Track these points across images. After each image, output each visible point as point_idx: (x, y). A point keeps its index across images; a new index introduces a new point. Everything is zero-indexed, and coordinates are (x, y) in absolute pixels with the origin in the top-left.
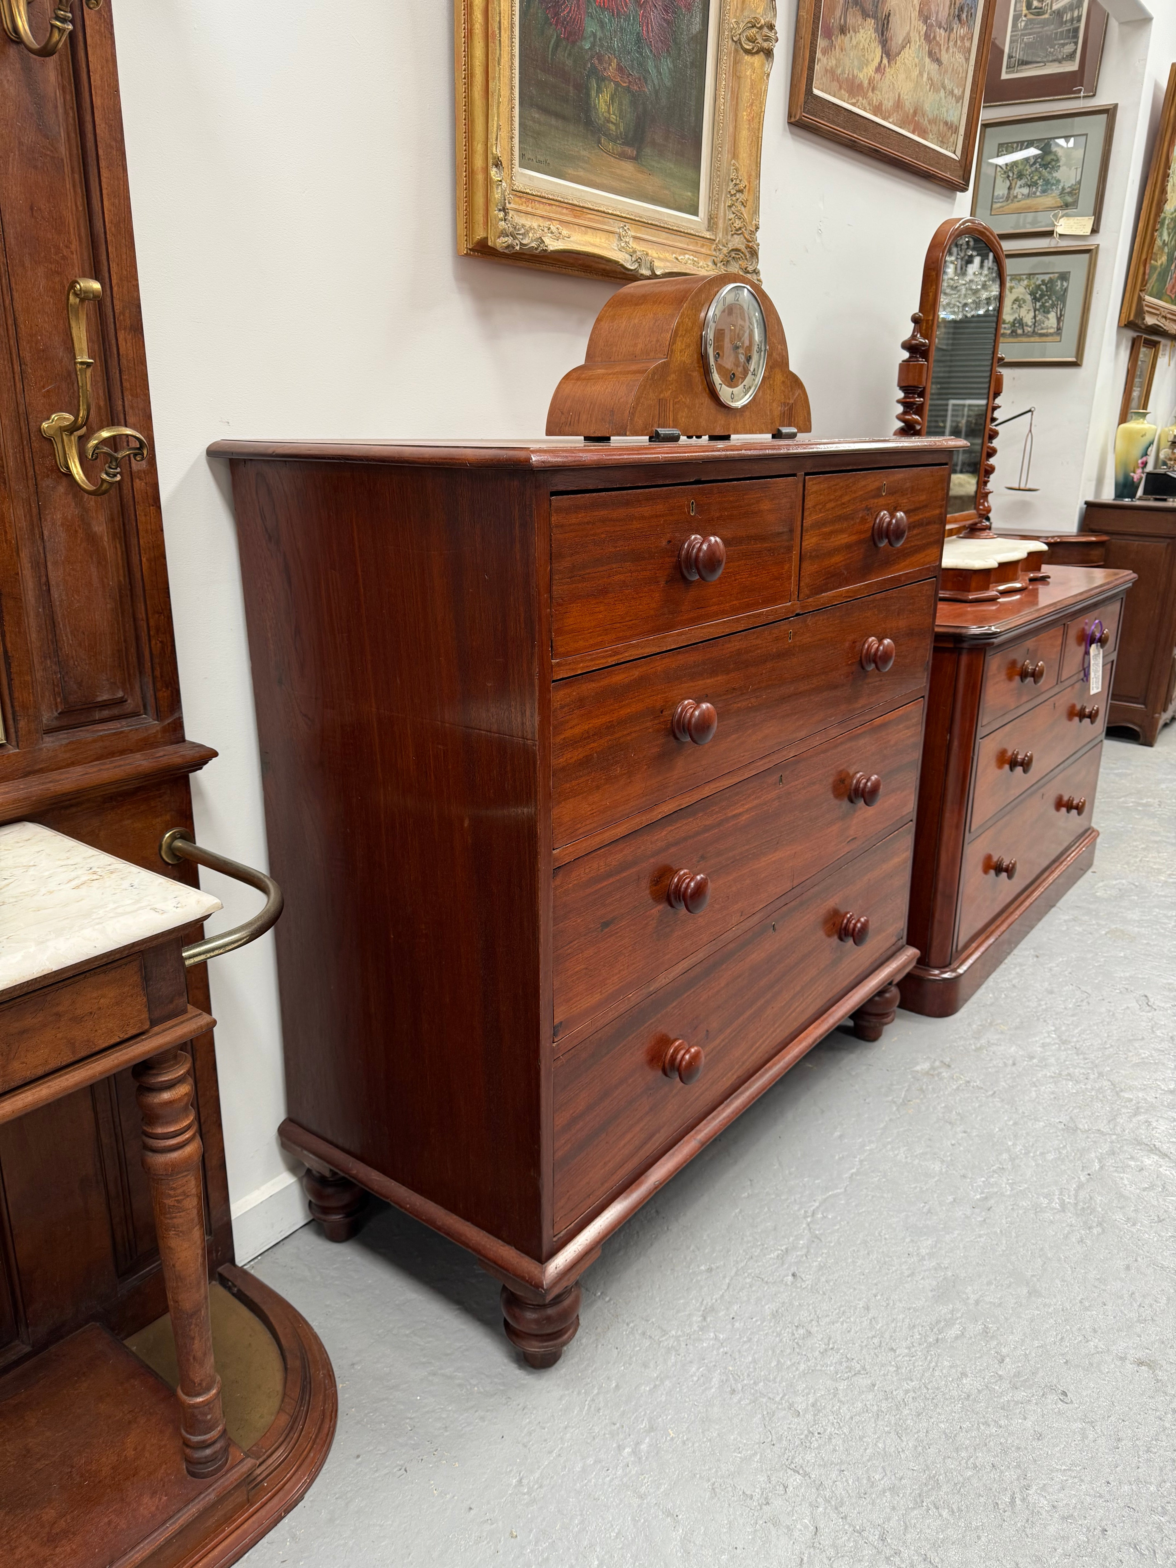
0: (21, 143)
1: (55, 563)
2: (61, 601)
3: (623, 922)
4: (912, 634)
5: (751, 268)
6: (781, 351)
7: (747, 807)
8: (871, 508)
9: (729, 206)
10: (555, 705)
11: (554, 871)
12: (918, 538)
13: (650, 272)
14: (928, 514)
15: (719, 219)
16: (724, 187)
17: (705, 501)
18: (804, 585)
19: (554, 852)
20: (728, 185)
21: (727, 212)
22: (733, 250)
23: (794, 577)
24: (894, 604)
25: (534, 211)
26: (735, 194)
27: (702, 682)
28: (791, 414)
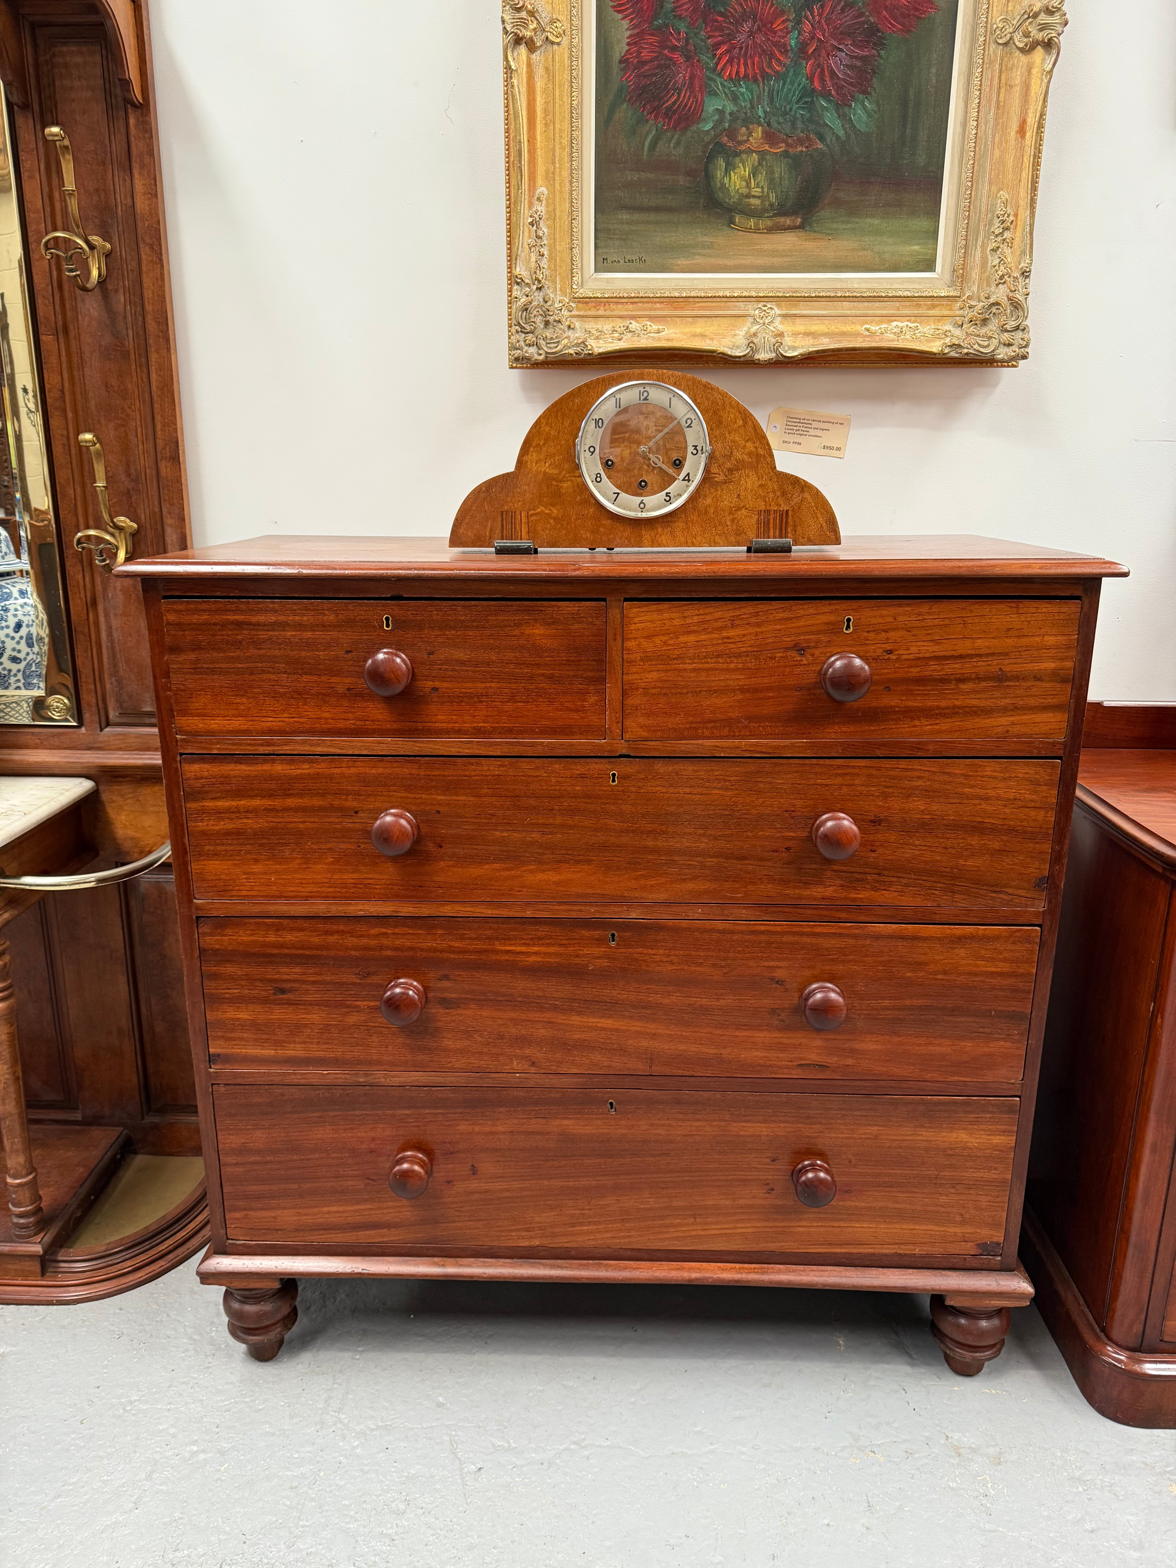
0: (100, 346)
3: (309, 998)
4: (979, 829)
5: (1012, 324)
6: (753, 449)
7: (536, 949)
8: (809, 647)
9: (992, 250)
10: (188, 775)
11: (197, 918)
12: (978, 696)
13: (774, 355)
14: (1010, 666)
15: (971, 268)
16: (982, 228)
17: (411, 617)
18: (634, 725)
19: (195, 901)
20: (991, 223)
21: (990, 257)
22: (993, 304)
23: (610, 713)
24: (911, 779)
25: (608, 313)
26: (1002, 234)
27: (428, 797)
28: (787, 523)
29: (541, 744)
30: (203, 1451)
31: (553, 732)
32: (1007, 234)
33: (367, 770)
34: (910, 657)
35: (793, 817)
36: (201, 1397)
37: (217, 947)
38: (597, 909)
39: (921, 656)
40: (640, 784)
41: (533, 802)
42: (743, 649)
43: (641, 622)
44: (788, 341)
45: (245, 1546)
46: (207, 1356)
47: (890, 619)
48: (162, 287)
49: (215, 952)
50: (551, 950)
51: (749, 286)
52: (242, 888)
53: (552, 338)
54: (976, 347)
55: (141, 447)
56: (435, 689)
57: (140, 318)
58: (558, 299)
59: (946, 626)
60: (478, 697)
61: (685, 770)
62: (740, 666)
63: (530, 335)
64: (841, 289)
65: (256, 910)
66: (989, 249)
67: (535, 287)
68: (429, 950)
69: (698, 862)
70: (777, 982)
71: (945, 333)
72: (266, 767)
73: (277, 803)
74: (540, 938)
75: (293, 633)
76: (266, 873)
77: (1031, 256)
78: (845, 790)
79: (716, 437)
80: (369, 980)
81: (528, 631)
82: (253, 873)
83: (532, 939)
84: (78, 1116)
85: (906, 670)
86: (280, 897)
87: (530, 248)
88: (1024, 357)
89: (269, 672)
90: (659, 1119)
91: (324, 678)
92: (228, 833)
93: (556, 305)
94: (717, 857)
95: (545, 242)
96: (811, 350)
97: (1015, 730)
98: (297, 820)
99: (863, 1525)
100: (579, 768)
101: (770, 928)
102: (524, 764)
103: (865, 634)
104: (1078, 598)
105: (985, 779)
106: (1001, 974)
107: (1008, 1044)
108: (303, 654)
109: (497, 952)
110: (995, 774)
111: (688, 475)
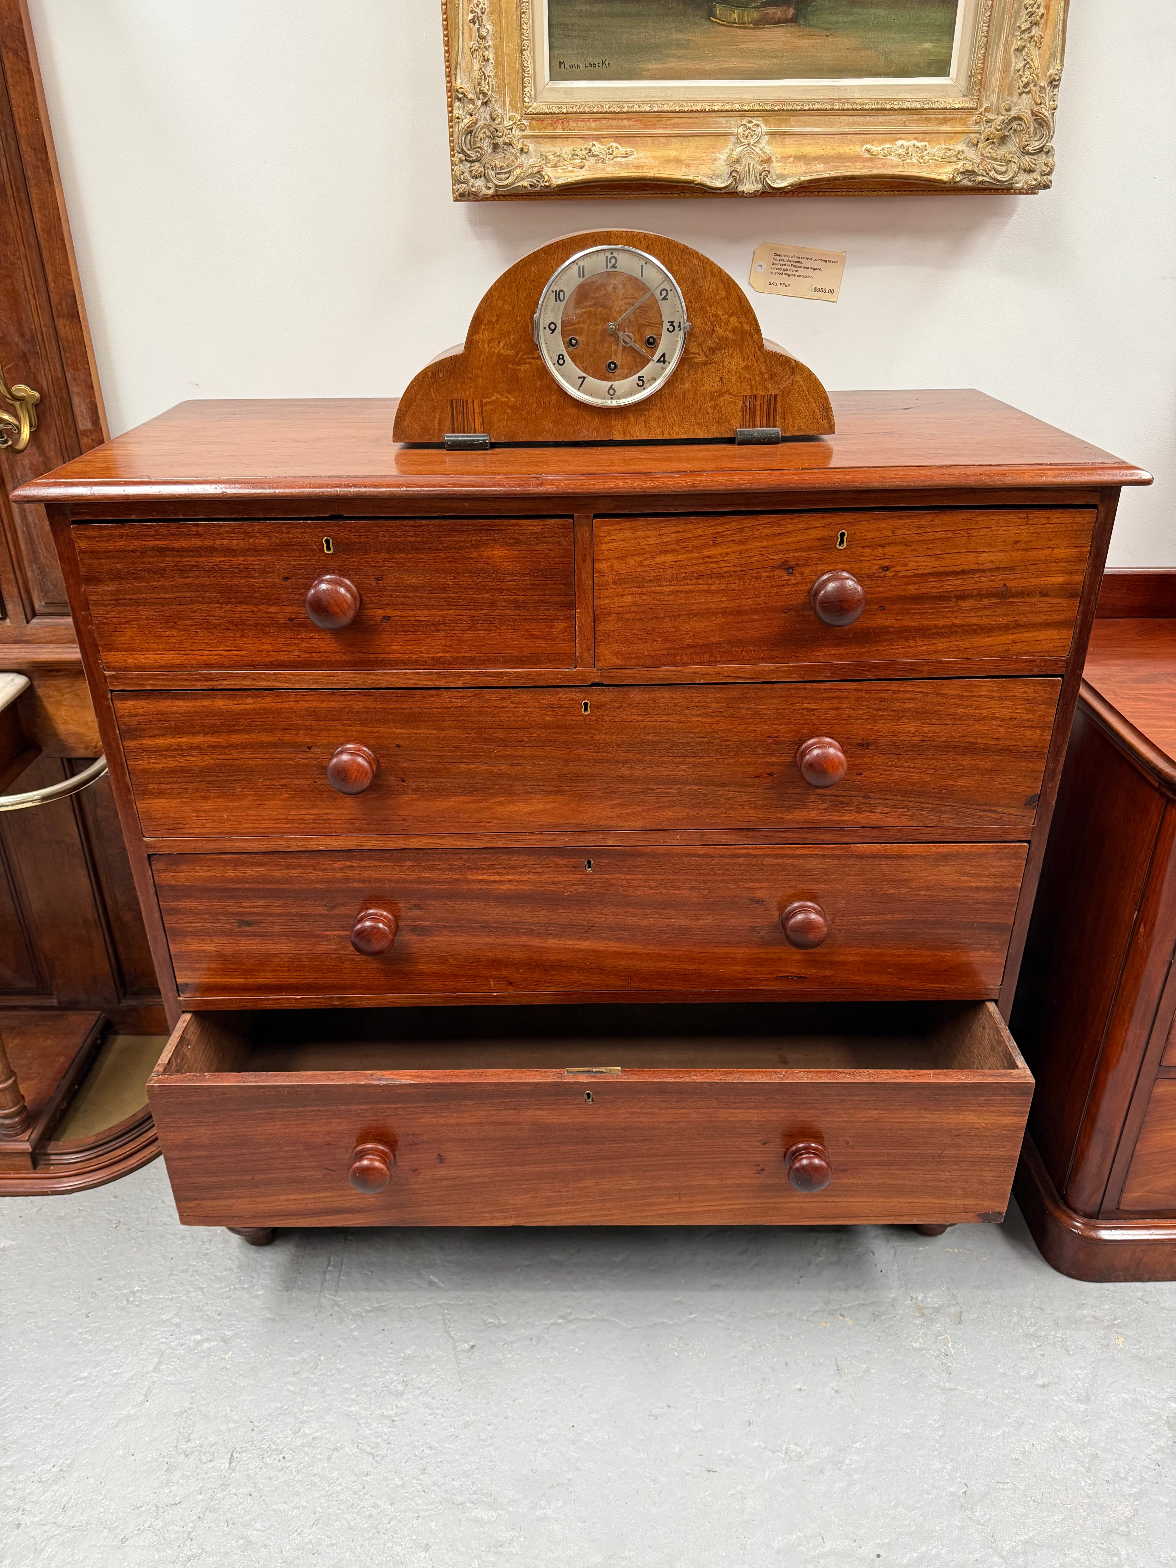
3: (276, 929)
4: (972, 749)
5: (1035, 145)
6: (738, 325)
7: (509, 877)
8: (798, 565)
9: (1017, 50)
10: (122, 712)
11: (149, 856)
12: (979, 614)
13: (760, 186)
14: (1015, 582)
15: (991, 73)
16: (1006, 22)
17: (355, 539)
18: (607, 652)
19: (145, 839)
20: (1017, 15)
21: (1013, 59)
22: (1015, 119)
23: (581, 640)
24: (903, 701)
25: (567, 132)
26: (1029, 30)
27: (386, 730)
28: (775, 409)
29: (506, 674)
30: (207, 1340)
31: (519, 661)
32: (1035, 31)
33: (318, 704)
34: (908, 573)
35: (776, 743)
36: (201, 1285)
37: (174, 883)
38: (571, 838)
39: (920, 572)
40: (614, 713)
41: (499, 734)
42: (725, 569)
43: (613, 541)
44: (777, 167)
45: (254, 1434)
46: (203, 1242)
47: (889, 533)
48: (34, 104)
49: (173, 888)
50: (525, 878)
51: (732, 96)
52: (193, 825)
53: (502, 168)
54: (992, 173)
55: (32, 302)
56: (387, 618)
57: (13, 143)
58: (508, 116)
59: (948, 539)
60: (434, 625)
61: (662, 697)
62: (723, 587)
63: (477, 164)
64: (839, 100)
65: (212, 846)
66: (1013, 48)
67: (479, 103)
68: (397, 881)
69: (676, 789)
70: (758, 902)
71: (958, 156)
72: (207, 702)
73: (222, 740)
74: (513, 868)
75: (222, 559)
76: (217, 811)
77: (1062, 61)
78: (832, 713)
79: (695, 311)
80: (336, 911)
81: (487, 553)
82: (203, 811)
83: (504, 868)
84: (54, 1002)
85: (904, 587)
86: (235, 833)
87: (472, 53)
88: (1047, 187)
89: (198, 602)
91: (262, 608)
92: (172, 771)
93: (506, 124)
94: (696, 784)
95: (490, 43)
96: (803, 179)
97: (1016, 648)
98: (245, 757)
99: (833, 1389)
100: (548, 698)
101: (751, 852)
102: (488, 695)
103: (860, 550)
104: (1094, 506)
105: (980, 699)
106: (987, 889)
107: (989, 953)
108: (236, 581)
109: (469, 881)
110: (992, 694)
111: (664, 355)
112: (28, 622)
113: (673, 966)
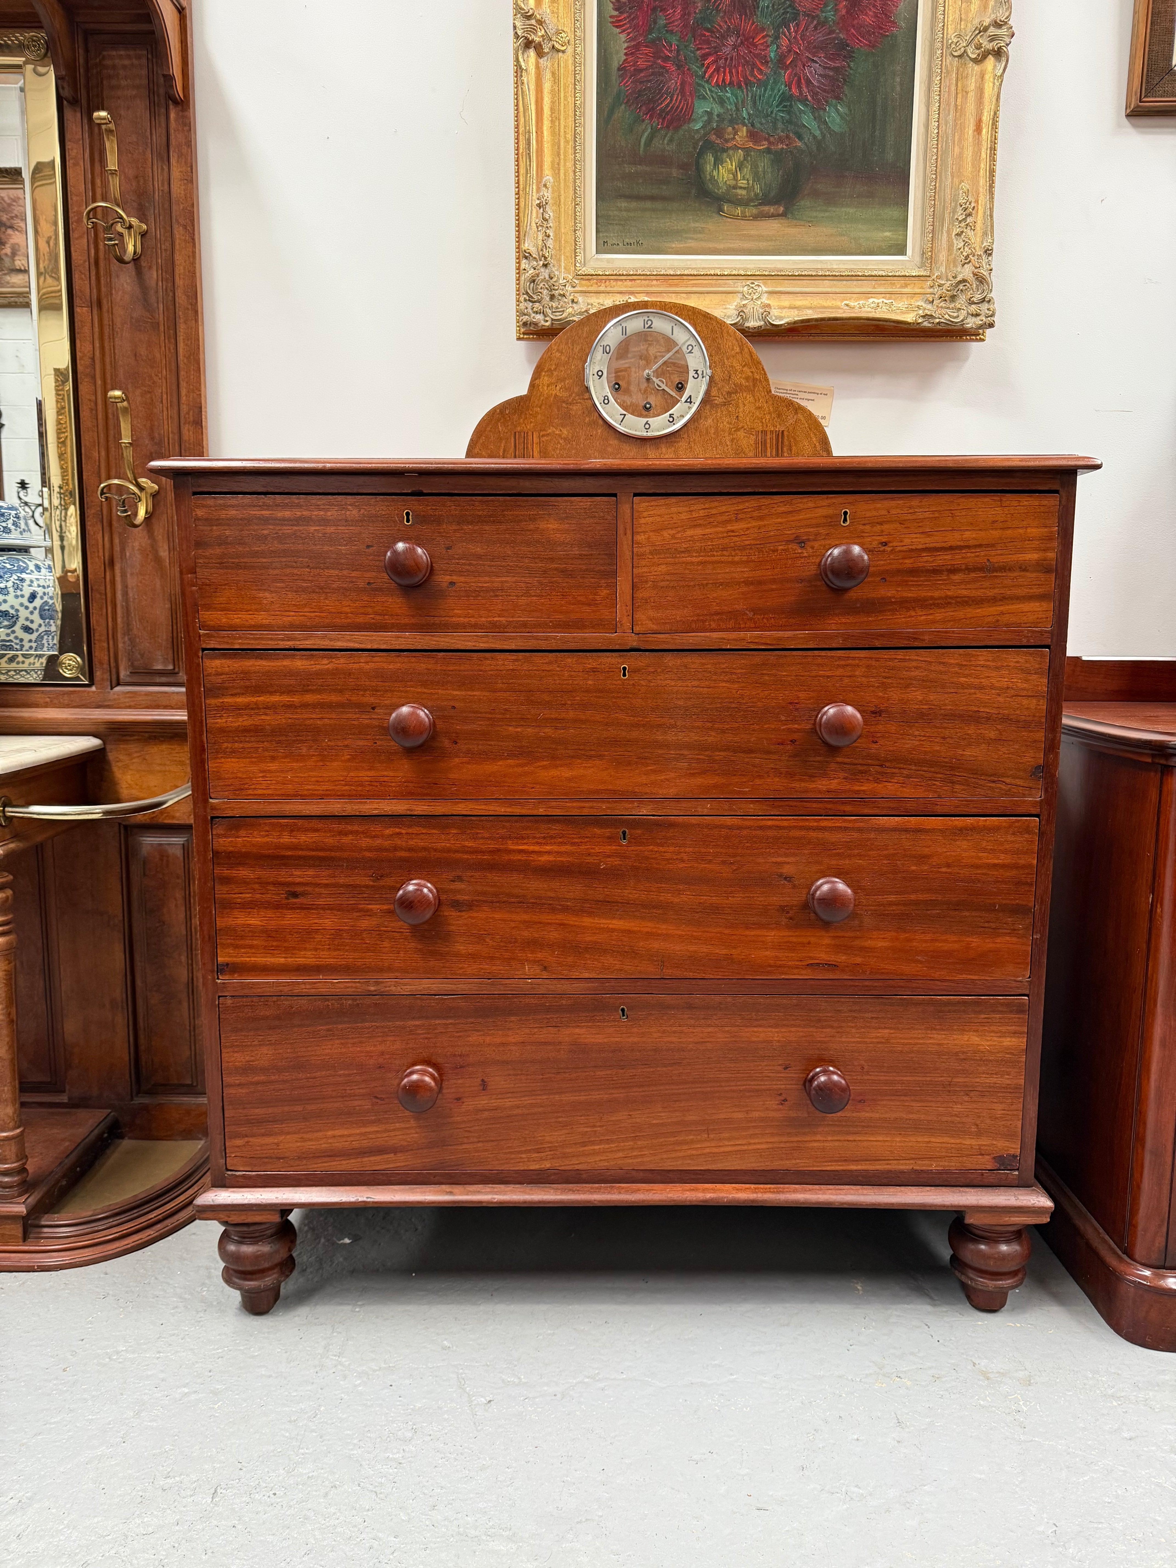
0: (132, 318)
1: (132, 574)
2: (134, 599)
3: (321, 902)
4: (975, 718)
5: (978, 297)
6: (750, 374)
7: (548, 848)
8: (809, 540)
9: (957, 235)
10: (210, 671)
11: (212, 818)
12: (968, 586)
13: (762, 323)
14: (998, 558)
15: (938, 251)
16: (946, 215)
17: (431, 512)
18: (643, 617)
19: (211, 800)
20: (954, 211)
21: (955, 241)
22: (960, 282)
23: (621, 606)
24: (909, 669)
25: (609, 289)
26: (965, 220)
27: (444, 692)
28: (782, 442)
29: (555, 638)
30: (195, 1392)
31: (566, 626)
32: (969, 220)
33: (385, 666)
34: (904, 548)
35: (797, 709)
36: (192, 1347)
37: (231, 849)
38: (608, 805)
39: (913, 547)
40: (650, 678)
41: (546, 697)
42: (747, 542)
43: (650, 516)
44: (775, 312)
45: (241, 1473)
46: (198, 1312)
47: (885, 512)
48: (193, 264)
49: (229, 855)
50: (563, 849)
51: (738, 266)
52: (257, 786)
53: (557, 308)
54: (946, 316)
55: (165, 412)
56: (452, 583)
57: (171, 294)
58: (562, 274)
59: (935, 518)
60: (493, 591)
61: (693, 663)
62: (745, 558)
63: (538, 304)
64: (822, 269)
65: (272, 809)
66: (954, 234)
67: (541, 263)
68: (443, 850)
69: (707, 756)
70: (785, 878)
71: (918, 307)
72: (286, 663)
73: (296, 699)
74: (552, 837)
75: (317, 528)
76: (282, 771)
77: (992, 236)
78: (846, 680)
79: (715, 362)
80: (382, 883)
81: (542, 525)
82: (270, 771)
83: (544, 838)
84: (64, 1099)
85: (901, 561)
86: (295, 796)
87: (537, 227)
88: (991, 325)
89: (292, 567)
90: (671, 1026)
91: (345, 572)
92: (246, 730)
93: (561, 282)
94: (725, 750)
95: (551, 224)
96: (796, 319)
97: (1005, 619)
98: (314, 716)
99: (894, 1439)
100: (591, 661)
101: (777, 823)
102: (537, 658)
103: (861, 527)
104: (1057, 492)
105: (978, 668)
106: (1003, 866)
107: (1014, 939)
108: (326, 548)
109: (510, 851)
110: (988, 663)
111: (690, 397)
112: (112, 689)
113: (705, 950)
